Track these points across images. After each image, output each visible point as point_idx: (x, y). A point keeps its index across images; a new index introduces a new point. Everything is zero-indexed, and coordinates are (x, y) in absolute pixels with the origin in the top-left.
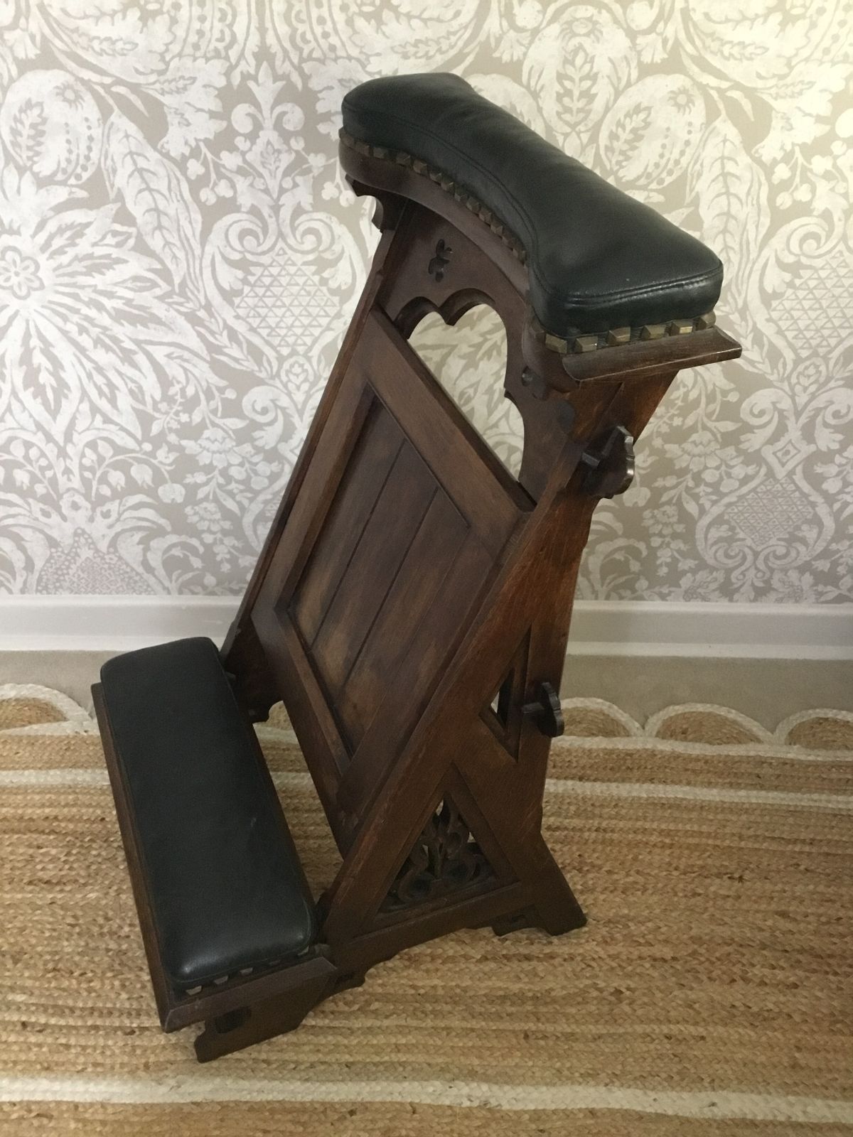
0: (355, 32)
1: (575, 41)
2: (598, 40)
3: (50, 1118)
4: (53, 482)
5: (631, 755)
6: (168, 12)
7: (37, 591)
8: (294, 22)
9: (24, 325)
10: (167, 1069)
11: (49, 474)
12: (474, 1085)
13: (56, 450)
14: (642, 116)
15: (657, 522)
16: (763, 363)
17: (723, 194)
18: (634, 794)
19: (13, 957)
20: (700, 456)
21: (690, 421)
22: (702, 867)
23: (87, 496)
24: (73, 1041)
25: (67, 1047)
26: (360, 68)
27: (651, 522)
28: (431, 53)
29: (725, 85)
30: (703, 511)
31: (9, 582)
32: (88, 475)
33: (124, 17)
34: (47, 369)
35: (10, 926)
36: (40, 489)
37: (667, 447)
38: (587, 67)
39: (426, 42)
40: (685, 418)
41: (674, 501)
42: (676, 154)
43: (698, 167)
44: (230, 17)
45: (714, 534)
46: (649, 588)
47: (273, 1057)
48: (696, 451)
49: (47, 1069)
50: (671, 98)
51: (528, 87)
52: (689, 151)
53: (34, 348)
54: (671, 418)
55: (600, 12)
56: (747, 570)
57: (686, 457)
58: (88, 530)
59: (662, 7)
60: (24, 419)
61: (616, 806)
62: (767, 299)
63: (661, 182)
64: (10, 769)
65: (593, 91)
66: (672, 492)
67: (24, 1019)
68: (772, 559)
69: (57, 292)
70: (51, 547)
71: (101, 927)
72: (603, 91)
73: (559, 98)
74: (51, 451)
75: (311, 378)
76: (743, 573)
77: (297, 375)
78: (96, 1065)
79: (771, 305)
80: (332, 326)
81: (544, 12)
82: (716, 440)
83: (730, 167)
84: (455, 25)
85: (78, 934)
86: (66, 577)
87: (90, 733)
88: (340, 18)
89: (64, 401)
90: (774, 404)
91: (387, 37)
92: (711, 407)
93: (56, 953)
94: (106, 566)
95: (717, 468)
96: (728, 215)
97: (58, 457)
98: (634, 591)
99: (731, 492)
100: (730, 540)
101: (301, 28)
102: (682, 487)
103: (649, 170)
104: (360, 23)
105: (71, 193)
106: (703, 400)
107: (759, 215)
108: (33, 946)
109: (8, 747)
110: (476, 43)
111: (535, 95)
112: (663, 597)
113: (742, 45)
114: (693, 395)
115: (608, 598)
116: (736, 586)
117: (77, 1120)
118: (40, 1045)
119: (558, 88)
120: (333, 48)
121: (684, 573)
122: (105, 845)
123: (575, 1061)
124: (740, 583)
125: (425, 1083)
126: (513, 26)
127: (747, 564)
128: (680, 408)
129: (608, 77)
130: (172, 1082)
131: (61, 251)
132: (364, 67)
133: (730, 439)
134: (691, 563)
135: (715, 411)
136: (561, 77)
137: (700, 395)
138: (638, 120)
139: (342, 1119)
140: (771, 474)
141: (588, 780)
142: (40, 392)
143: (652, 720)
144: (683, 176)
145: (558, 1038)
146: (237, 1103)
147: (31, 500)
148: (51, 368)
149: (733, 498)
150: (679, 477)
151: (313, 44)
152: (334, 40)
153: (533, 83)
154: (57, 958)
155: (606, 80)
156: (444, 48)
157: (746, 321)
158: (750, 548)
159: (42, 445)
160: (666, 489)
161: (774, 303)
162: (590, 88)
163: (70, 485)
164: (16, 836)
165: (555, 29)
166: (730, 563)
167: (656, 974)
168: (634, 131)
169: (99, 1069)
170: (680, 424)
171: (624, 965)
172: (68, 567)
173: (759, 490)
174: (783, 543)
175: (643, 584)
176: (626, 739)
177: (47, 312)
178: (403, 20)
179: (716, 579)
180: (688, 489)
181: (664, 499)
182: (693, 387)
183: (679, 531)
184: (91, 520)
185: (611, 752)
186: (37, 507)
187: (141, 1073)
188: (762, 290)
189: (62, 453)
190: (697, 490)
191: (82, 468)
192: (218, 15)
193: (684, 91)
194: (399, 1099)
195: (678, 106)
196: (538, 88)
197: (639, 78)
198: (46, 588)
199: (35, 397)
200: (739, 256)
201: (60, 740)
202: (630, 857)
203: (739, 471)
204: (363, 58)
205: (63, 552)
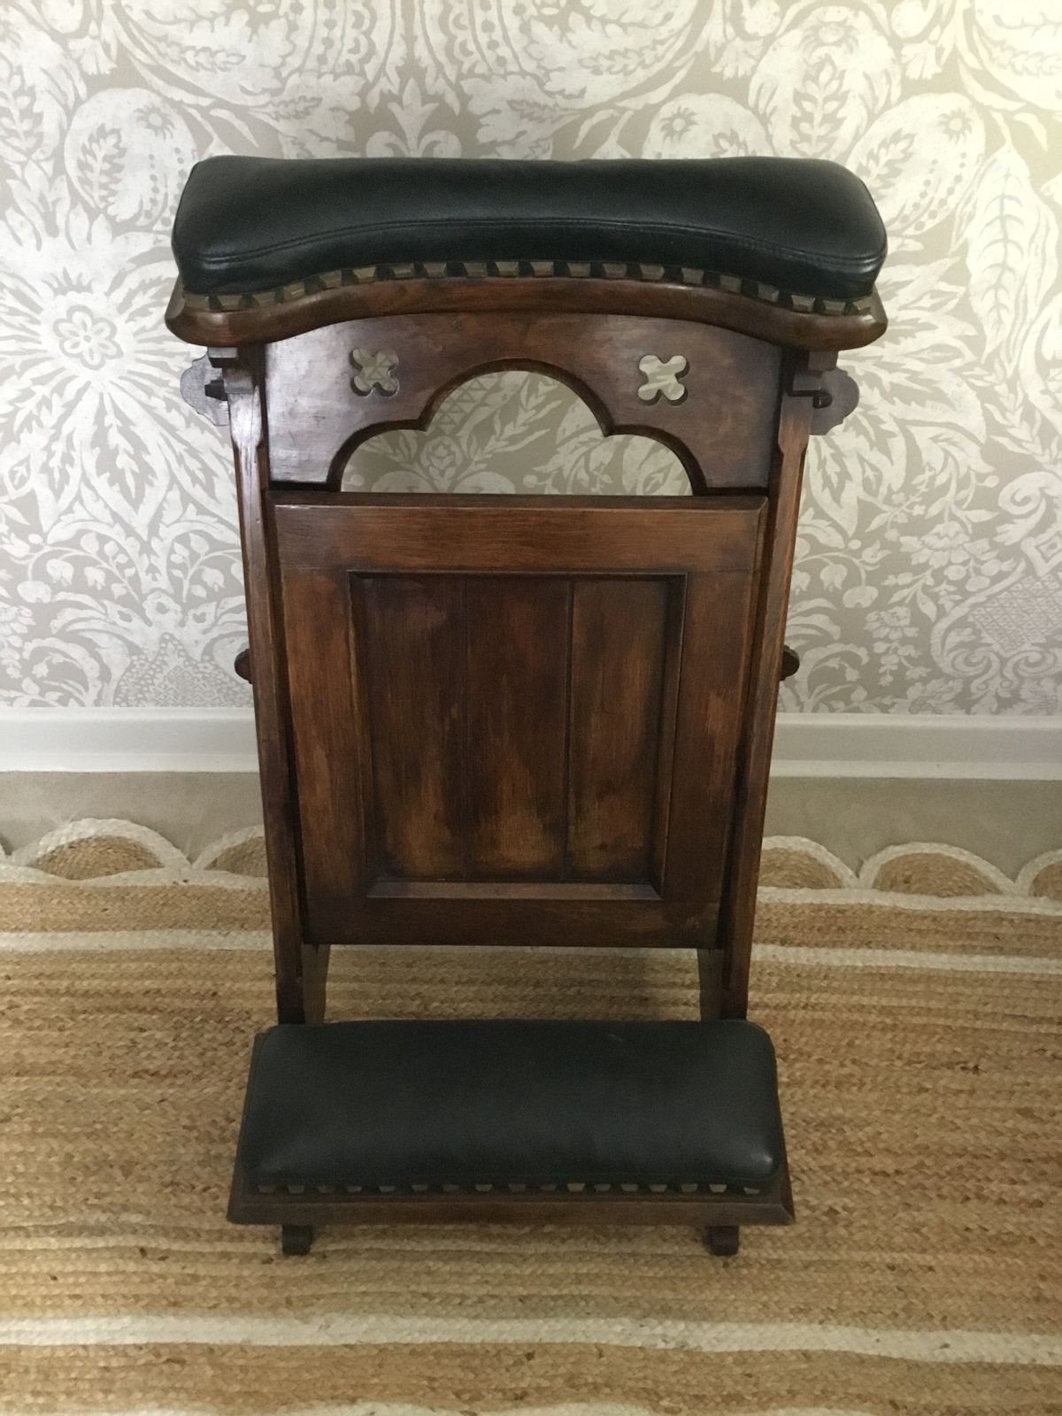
0: (532, 42)
1: (822, 52)
2: (851, 50)
3: (182, 1362)
4: (135, 580)
5: (843, 912)
6: (286, 15)
7: (115, 703)
8: (452, 28)
9: (97, 401)
10: (312, 1305)
11: (129, 572)
12: (669, 1323)
13: (138, 546)
14: (902, 145)
15: (884, 625)
16: (1033, 442)
17: (997, 241)
18: (848, 963)
19: (122, 1167)
20: (944, 550)
21: (934, 510)
22: (932, 1055)
23: (177, 597)
24: (202, 1271)
25: (195, 1278)
26: (537, 87)
27: (877, 625)
28: (631, 67)
29: (1012, 106)
30: (941, 612)
31: (80, 693)
32: (177, 573)
33: (227, 23)
34: (127, 453)
35: (115, 1129)
36: (118, 590)
37: (903, 540)
38: (835, 85)
39: (625, 53)
40: (928, 506)
41: (907, 601)
42: (942, 193)
43: (969, 208)
44: (367, 23)
45: (953, 639)
46: (867, 699)
47: (435, 1290)
48: (940, 544)
49: (175, 1304)
50: (941, 123)
51: (755, 110)
52: (959, 189)
53: (111, 426)
54: (911, 507)
55: (856, 15)
56: (992, 678)
57: (926, 551)
58: (177, 635)
59: (939, 9)
60: (97, 509)
61: (826, 977)
62: (1044, 366)
63: (920, 226)
64: (97, 930)
65: (840, 114)
66: (905, 592)
67: (143, 1244)
68: (1022, 666)
70: (131, 654)
71: (223, 1130)
72: (853, 115)
73: (795, 123)
74: (131, 546)
75: (459, 462)
76: (986, 683)
77: (441, 458)
78: (231, 1300)
79: (1048, 374)
80: (489, 401)
81: (782, 15)
82: (966, 532)
83: (1010, 207)
84: (664, 32)
85: (197, 1138)
86: (151, 688)
87: (190, 883)
88: (513, 23)
89: (148, 490)
90: (1041, 489)
91: (574, 47)
92: (963, 493)
93: (173, 1162)
94: (200, 676)
95: (965, 563)
96: (1004, 267)
97: (140, 553)
98: (848, 702)
99: (980, 590)
100: (972, 646)
101: (461, 36)
102: (919, 585)
103: (906, 212)
104: (539, 29)
106: (953, 486)
107: (1043, 266)
108: (144, 1155)
109: (93, 902)
110: (691, 53)
111: (764, 120)
112: (885, 709)
113: (1041, 56)
114: (941, 480)
115: (815, 710)
116: (975, 697)
117: (213, 1365)
118: (163, 1276)
119: (794, 110)
120: (501, 61)
121: (912, 682)
122: (220, 1026)
123: (783, 1294)
124: (980, 693)
125: (611, 1321)
126: (741, 32)
127: (991, 672)
128: (922, 495)
129: (861, 97)
130: (321, 1321)
132: (541, 84)
133: (983, 531)
134: (921, 671)
135: (966, 498)
136: (799, 97)
137: (949, 480)
138: (896, 151)
139: (518, 1363)
140: (1031, 570)
141: (791, 944)
142: (117, 478)
143: (868, 866)
144: (950, 219)
145: (762, 1265)
146: (397, 1346)
147: (106, 602)
148: (131, 450)
149: (981, 598)
150: (915, 574)
151: (477, 56)
152: (504, 51)
153: (762, 105)
154: (174, 1168)
155: (859, 101)
156: (647, 62)
157: (1016, 394)
158: (997, 654)
159: (122, 541)
160: (897, 588)
161: (1053, 372)
162: (836, 111)
163: (155, 585)
164: (112, 1016)
165: (796, 36)
166: (971, 671)
167: (876, 1191)
168: (889, 164)
169: (236, 1305)
170: (922, 513)
171: (839, 1178)
172: (153, 677)
173: (1013, 589)
174: (1037, 648)
175: (860, 694)
176: (837, 892)
178: (596, 25)
179: (951, 689)
180: (925, 588)
181: (896, 598)
182: (942, 470)
183: (909, 635)
184: (182, 624)
185: (819, 908)
186: (114, 610)
187: (283, 1310)
188: (1038, 355)
189: (146, 549)
190: (937, 589)
191: (171, 565)
192: (351, 20)
193: (959, 114)
194: (583, 1340)
195: (951, 134)
196: (768, 111)
197: (903, 98)
198: (126, 700)
199: (111, 482)
200: (1013, 316)
201: (155, 891)
202: (844, 1043)
203: (992, 567)
204: (541, 73)
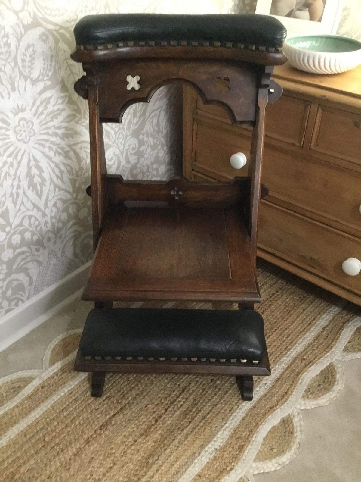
69: (41, 134)
105: (45, 84)
131: (42, 113)
177: (37, 146)
205: (44, 267)
